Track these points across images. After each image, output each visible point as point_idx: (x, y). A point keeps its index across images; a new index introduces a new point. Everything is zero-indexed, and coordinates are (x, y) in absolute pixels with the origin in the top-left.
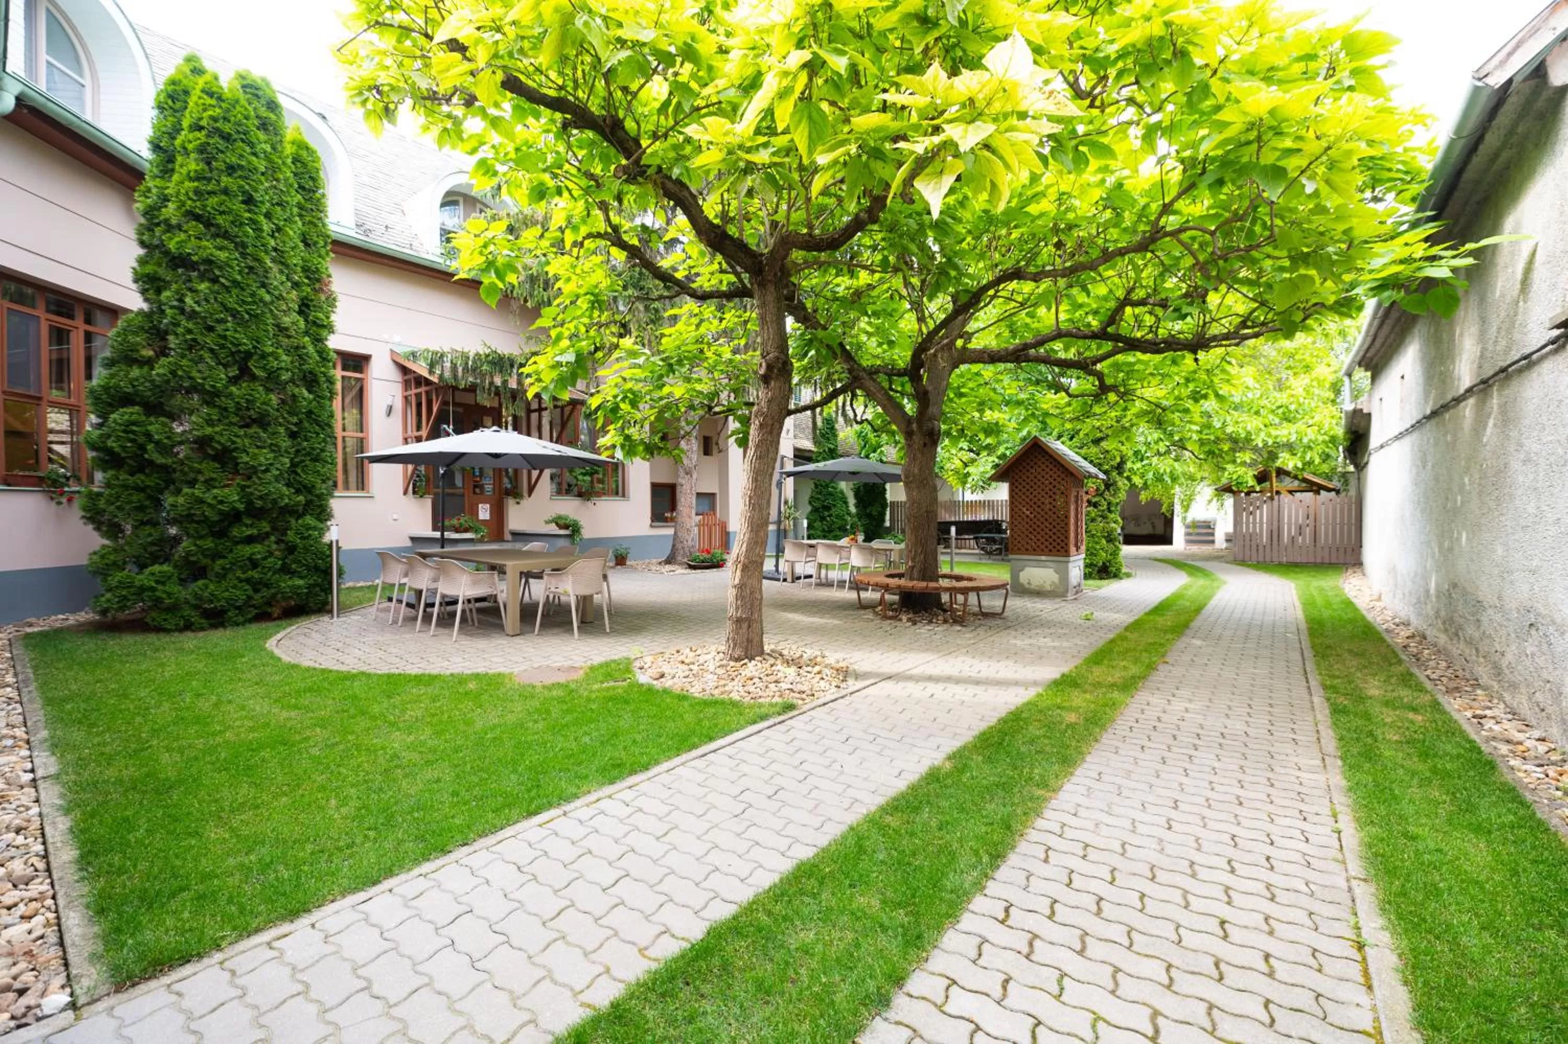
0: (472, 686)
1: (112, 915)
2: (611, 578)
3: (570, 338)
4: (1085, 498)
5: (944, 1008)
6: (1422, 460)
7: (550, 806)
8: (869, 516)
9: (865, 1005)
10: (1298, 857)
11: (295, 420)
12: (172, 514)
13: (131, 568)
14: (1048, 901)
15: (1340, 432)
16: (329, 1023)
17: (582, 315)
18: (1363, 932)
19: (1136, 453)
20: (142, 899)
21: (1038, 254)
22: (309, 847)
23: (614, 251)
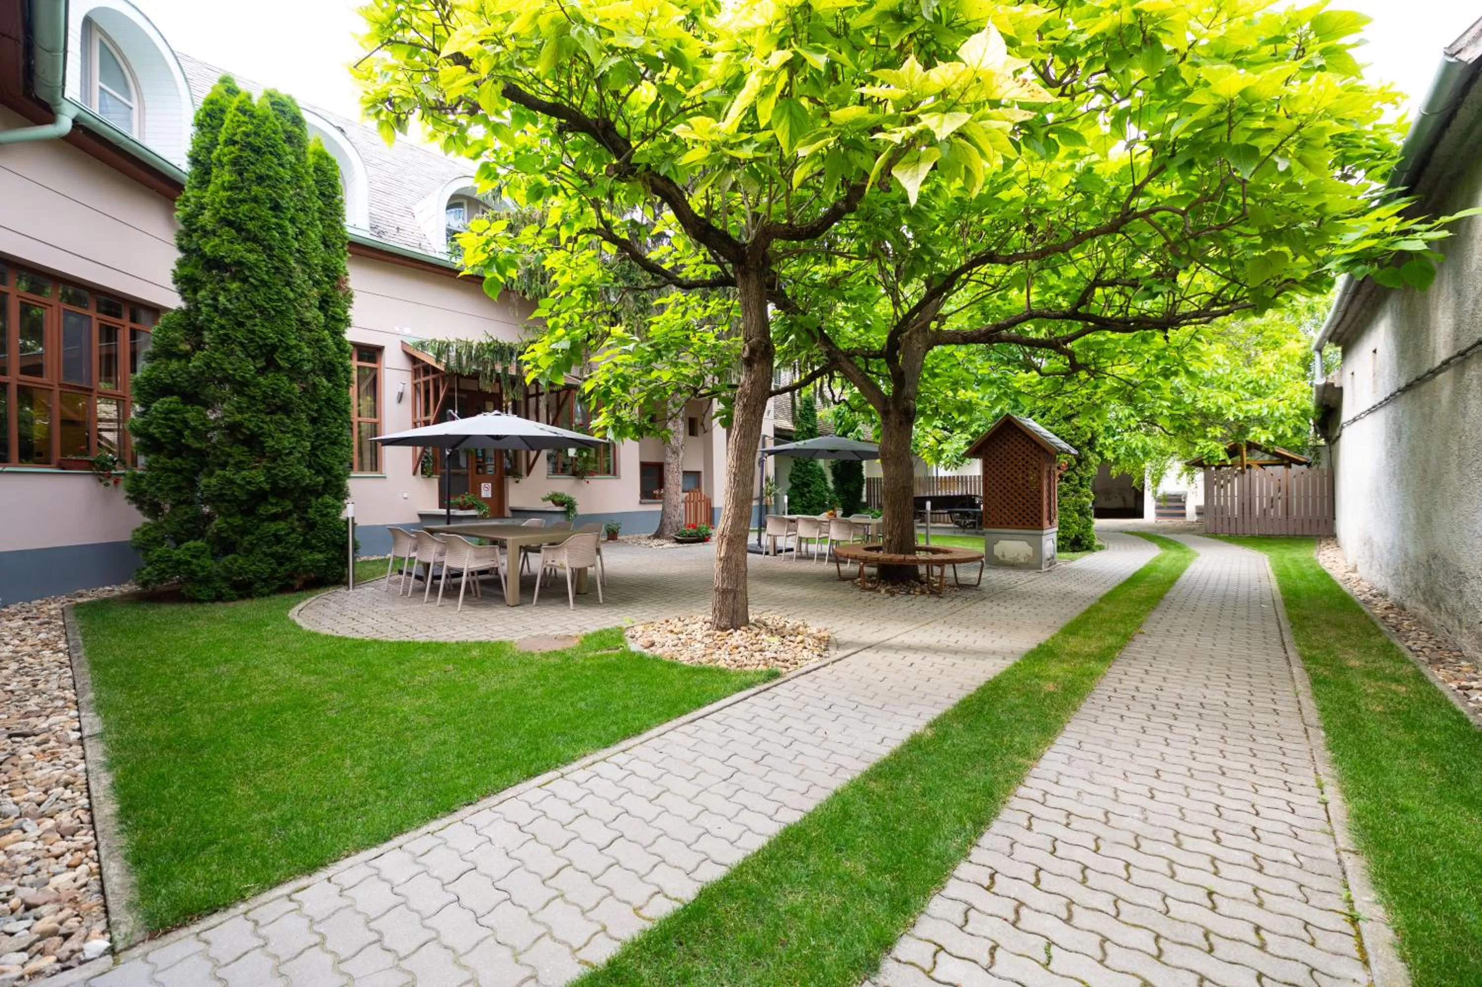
0: (475, 653)
1: (148, 866)
2: (604, 553)
3: (565, 328)
4: (1057, 473)
5: (933, 974)
6: (1397, 433)
7: (548, 768)
8: (847, 492)
9: (854, 969)
10: (1284, 828)
11: (315, 407)
12: (206, 494)
13: (169, 544)
14: (1033, 869)
15: (1311, 405)
16: (343, 973)
17: (577, 305)
18: (1356, 905)
19: (1107, 429)
20: (175, 851)
21: (1009, 239)
22: (326, 805)
23: (606, 245)
